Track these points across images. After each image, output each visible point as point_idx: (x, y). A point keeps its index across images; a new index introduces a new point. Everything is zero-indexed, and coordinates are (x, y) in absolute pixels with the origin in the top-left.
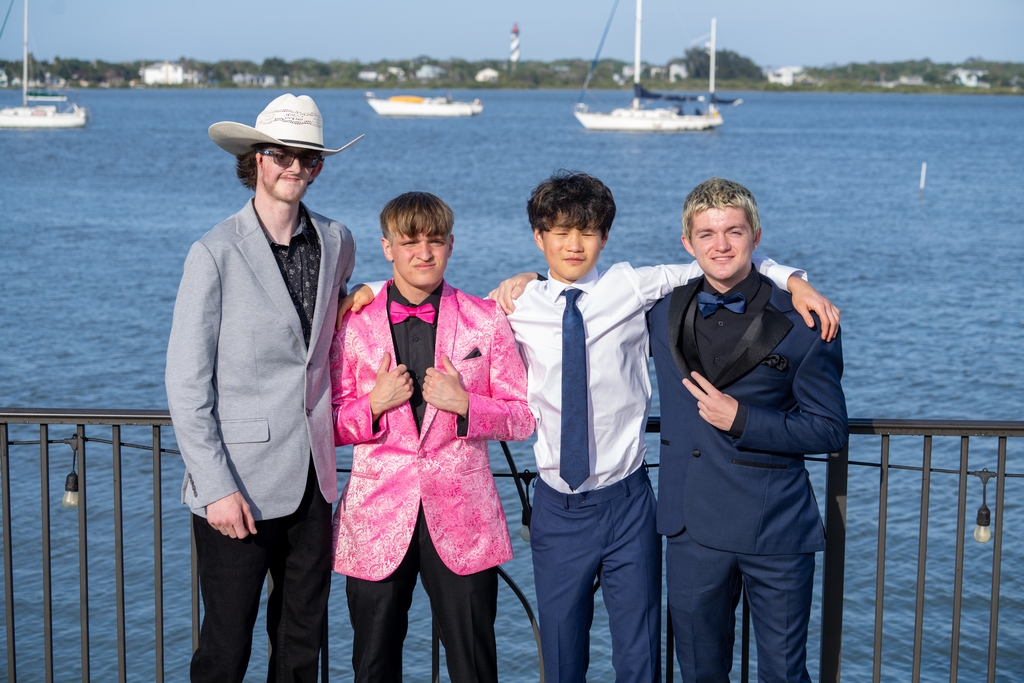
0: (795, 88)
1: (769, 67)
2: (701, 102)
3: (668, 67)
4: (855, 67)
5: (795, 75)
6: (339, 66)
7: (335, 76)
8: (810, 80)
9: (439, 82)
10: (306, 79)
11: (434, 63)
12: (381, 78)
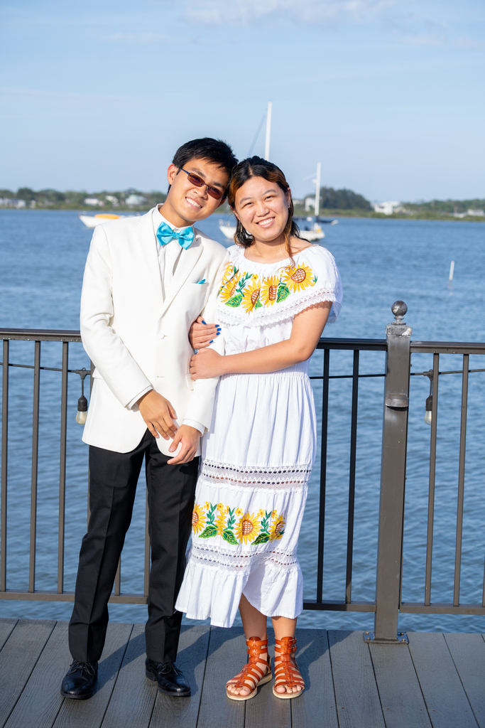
0: (393, 216)
1: (376, 202)
2: (309, 222)
3: (304, 201)
4: (437, 203)
5: (394, 207)
6: (71, 195)
7: (67, 201)
8: (404, 211)
9: (142, 207)
10: (47, 203)
11: (138, 194)
12: (101, 204)
